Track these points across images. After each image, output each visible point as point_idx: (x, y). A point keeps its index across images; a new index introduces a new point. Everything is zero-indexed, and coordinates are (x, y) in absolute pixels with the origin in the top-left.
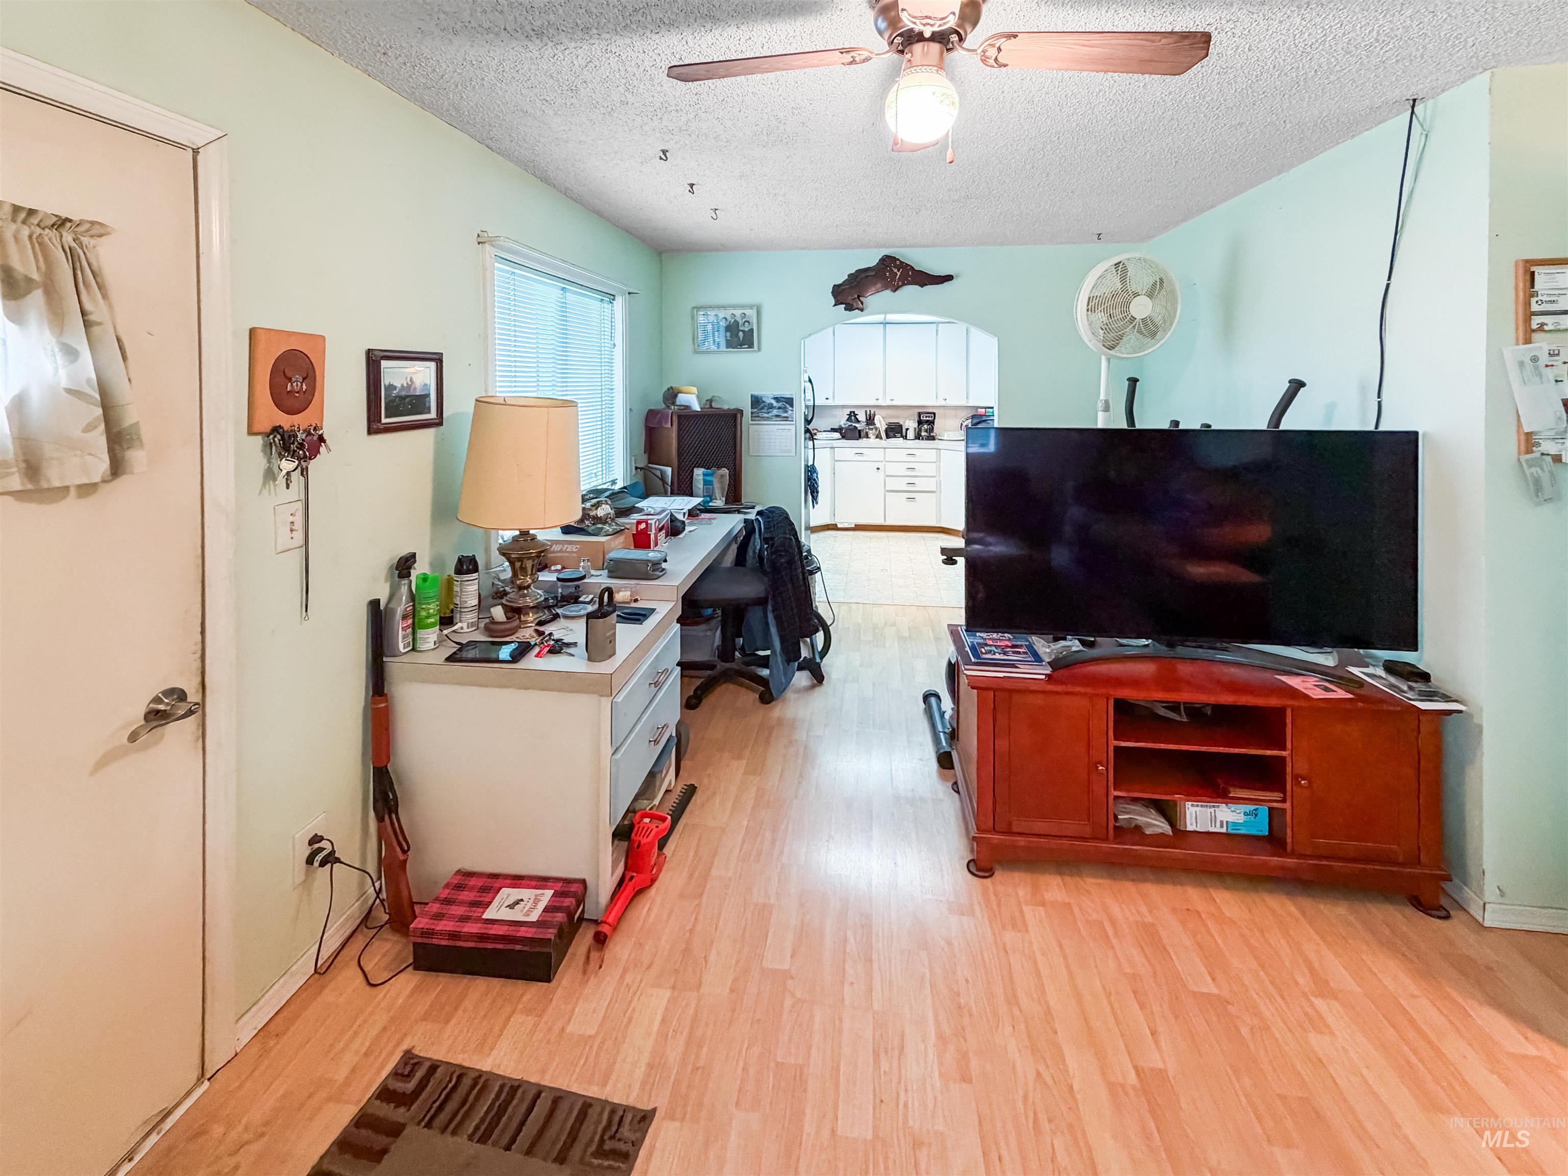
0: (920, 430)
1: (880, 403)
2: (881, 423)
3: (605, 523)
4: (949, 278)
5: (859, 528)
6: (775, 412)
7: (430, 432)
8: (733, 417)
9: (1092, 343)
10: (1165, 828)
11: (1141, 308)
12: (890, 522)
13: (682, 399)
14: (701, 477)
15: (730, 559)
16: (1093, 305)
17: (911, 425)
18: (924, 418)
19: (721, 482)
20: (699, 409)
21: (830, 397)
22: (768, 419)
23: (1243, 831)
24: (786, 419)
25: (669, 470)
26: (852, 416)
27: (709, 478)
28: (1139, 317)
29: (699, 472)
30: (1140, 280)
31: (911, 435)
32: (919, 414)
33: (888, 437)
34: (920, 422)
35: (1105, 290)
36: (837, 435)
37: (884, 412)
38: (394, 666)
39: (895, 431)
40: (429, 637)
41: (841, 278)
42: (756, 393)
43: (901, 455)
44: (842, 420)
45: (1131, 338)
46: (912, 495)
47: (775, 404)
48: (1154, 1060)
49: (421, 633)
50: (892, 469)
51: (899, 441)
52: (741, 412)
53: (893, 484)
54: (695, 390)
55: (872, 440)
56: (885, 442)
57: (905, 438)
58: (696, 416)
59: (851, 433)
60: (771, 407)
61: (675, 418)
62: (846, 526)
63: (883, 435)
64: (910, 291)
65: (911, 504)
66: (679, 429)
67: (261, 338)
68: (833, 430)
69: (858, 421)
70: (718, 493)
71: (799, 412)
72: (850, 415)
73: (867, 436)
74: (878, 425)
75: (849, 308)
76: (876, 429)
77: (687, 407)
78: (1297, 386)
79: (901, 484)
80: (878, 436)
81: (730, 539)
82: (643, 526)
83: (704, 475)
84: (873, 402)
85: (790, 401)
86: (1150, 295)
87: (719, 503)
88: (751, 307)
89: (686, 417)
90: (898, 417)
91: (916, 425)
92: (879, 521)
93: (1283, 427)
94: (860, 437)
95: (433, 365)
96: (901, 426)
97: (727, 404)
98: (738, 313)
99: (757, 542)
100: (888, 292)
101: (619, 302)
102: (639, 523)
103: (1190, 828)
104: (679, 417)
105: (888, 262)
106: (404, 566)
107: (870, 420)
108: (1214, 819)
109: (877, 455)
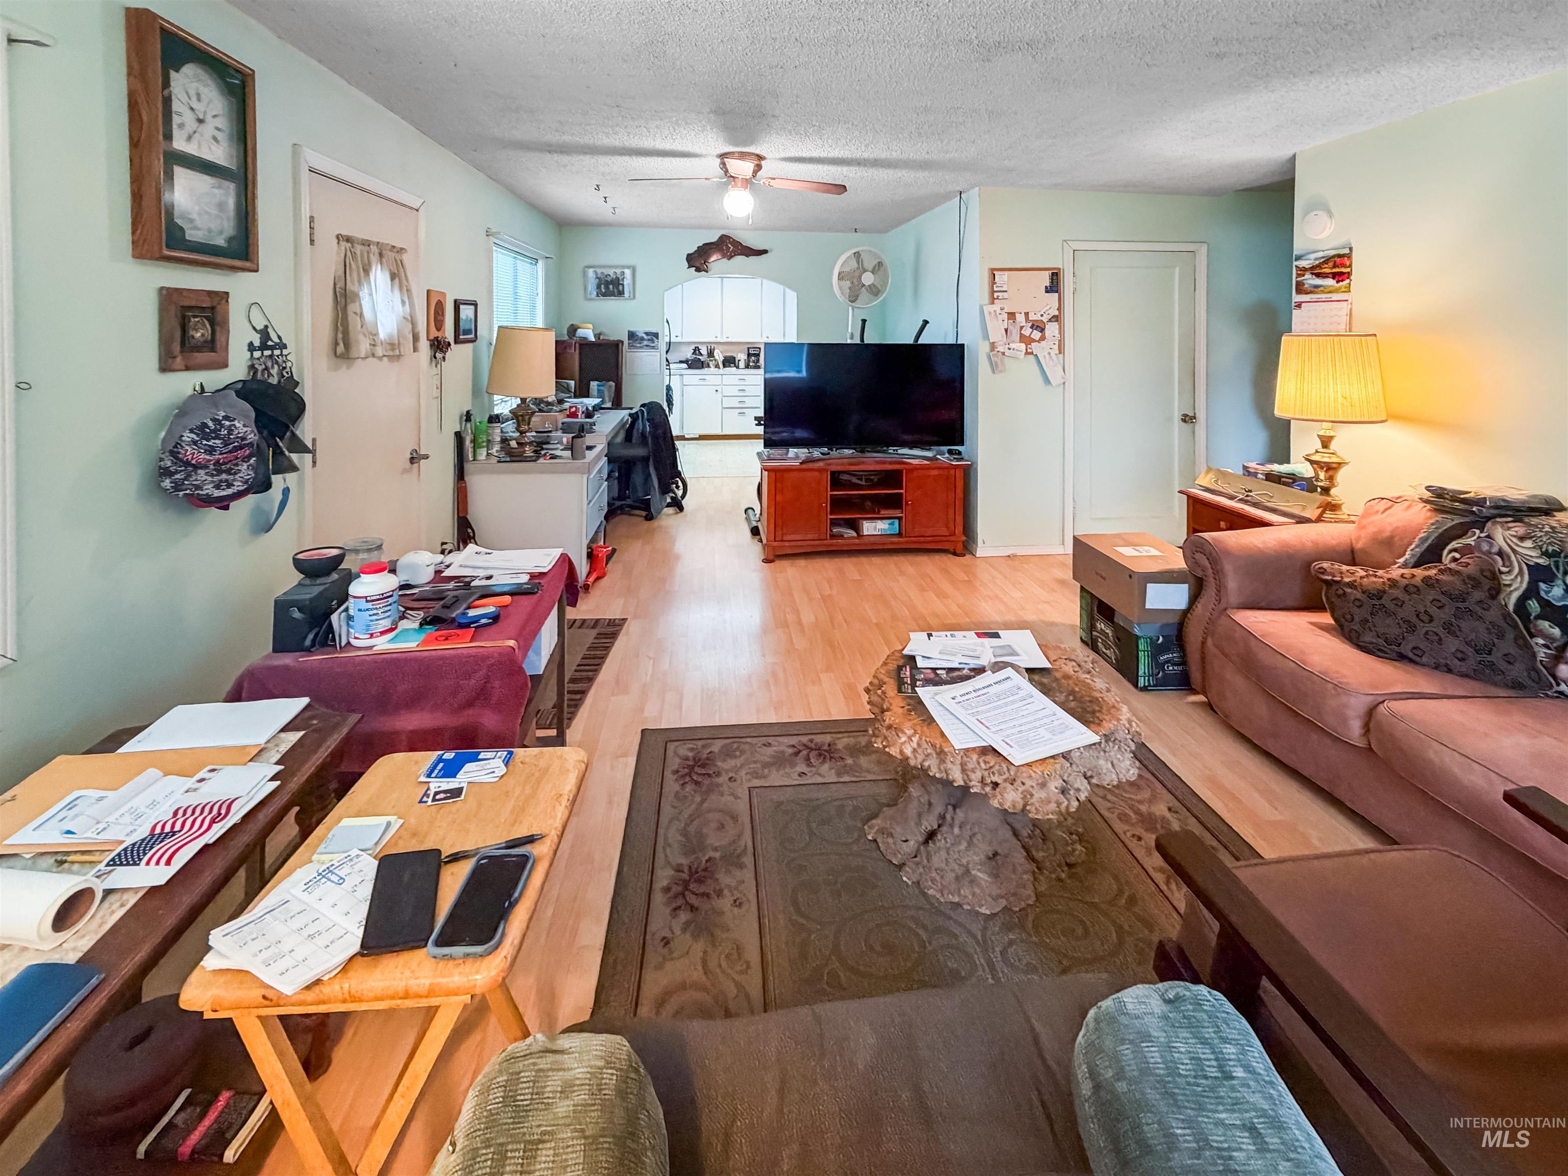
0: (749, 361)
1: (719, 340)
2: (719, 356)
3: (553, 405)
4: (765, 252)
5: (702, 438)
6: (645, 343)
7: (470, 345)
8: (616, 346)
9: (842, 299)
10: (855, 534)
11: (868, 279)
12: (726, 432)
13: (581, 332)
14: (596, 387)
15: (620, 438)
16: (841, 277)
17: (742, 357)
18: (751, 351)
19: (609, 391)
20: (593, 340)
21: (679, 335)
22: (641, 348)
23: (888, 532)
24: (653, 348)
25: (572, 383)
26: (696, 350)
27: (601, 388)
28: (867, 284)
29: (594, 385)
30: (869, 263)
31: (742, 364)
32: (749, 349)
33: (724, 366)
34: (749, 355)
35: (847, 269)
36: (685, 366)
37: (721, 347)
38: (468, 467)
39: (729, 362)
40: (482, 454)
41: (692, 250)
42: (632, 329)
43: (734, 380)
44: (688, 354)
45: (864, 294)
46: (742, 411)
47: (645, 337)
48: (827, 592)
49: (478, 451)
50: (728, 391)
51: (733, 370)
52: (622, 342)
53: (728, 403)
54: (591, 326)
55: (712, 369)
56: (722, 371)
57: (738, 367)
58: (592, 343)
59: (696, 364)
60: (642, 339)
61: (577, 345)
62: (692, 436)
63: (721, 365)
64: (739, 260)
65: (742, 417)
66: (580, 353)
67: (432, 294)
68: (681, 362)
69: (701, 355)
70: (607, 399)
71: (662, 344)
72: (695, 350)
73: (709, 366)
74: (717, 357)
75: (698, 270)
76: (716, 360)
77: (585, 338)
78: (926, 322)
79: (734, 402)
80: (717, 366)
81: (622, 424)
82: (574, 409)
83: (598, 386)
84: (713, 340)
85: (656, 335)
86: (873, 272)
87: (609, 405)
88: (628, 267)
89: (584, 345)
90: (733, 352)
91: (746, 357)
92: (718, 432)
93: (919, 342)
94: (703, 367)
95: (472, 307)
96: (734, 358)
97: (613, 337)
98: (618, 271)
99: (640, 424)
100: (725, 260)
101: (541, 264)
102: (571, 407)
103: (865, 533)
104: (581, 345)
105: (724, 239)
106: (468, 417)
107: (711, 354)
108: (875, 528)
109: (716, 380)
